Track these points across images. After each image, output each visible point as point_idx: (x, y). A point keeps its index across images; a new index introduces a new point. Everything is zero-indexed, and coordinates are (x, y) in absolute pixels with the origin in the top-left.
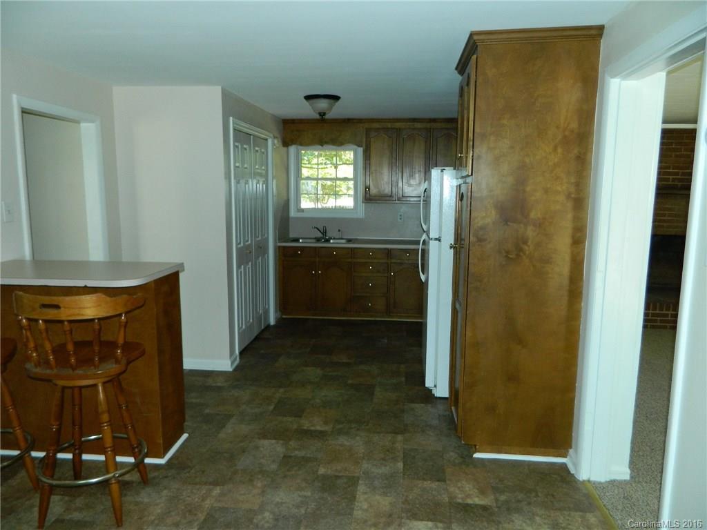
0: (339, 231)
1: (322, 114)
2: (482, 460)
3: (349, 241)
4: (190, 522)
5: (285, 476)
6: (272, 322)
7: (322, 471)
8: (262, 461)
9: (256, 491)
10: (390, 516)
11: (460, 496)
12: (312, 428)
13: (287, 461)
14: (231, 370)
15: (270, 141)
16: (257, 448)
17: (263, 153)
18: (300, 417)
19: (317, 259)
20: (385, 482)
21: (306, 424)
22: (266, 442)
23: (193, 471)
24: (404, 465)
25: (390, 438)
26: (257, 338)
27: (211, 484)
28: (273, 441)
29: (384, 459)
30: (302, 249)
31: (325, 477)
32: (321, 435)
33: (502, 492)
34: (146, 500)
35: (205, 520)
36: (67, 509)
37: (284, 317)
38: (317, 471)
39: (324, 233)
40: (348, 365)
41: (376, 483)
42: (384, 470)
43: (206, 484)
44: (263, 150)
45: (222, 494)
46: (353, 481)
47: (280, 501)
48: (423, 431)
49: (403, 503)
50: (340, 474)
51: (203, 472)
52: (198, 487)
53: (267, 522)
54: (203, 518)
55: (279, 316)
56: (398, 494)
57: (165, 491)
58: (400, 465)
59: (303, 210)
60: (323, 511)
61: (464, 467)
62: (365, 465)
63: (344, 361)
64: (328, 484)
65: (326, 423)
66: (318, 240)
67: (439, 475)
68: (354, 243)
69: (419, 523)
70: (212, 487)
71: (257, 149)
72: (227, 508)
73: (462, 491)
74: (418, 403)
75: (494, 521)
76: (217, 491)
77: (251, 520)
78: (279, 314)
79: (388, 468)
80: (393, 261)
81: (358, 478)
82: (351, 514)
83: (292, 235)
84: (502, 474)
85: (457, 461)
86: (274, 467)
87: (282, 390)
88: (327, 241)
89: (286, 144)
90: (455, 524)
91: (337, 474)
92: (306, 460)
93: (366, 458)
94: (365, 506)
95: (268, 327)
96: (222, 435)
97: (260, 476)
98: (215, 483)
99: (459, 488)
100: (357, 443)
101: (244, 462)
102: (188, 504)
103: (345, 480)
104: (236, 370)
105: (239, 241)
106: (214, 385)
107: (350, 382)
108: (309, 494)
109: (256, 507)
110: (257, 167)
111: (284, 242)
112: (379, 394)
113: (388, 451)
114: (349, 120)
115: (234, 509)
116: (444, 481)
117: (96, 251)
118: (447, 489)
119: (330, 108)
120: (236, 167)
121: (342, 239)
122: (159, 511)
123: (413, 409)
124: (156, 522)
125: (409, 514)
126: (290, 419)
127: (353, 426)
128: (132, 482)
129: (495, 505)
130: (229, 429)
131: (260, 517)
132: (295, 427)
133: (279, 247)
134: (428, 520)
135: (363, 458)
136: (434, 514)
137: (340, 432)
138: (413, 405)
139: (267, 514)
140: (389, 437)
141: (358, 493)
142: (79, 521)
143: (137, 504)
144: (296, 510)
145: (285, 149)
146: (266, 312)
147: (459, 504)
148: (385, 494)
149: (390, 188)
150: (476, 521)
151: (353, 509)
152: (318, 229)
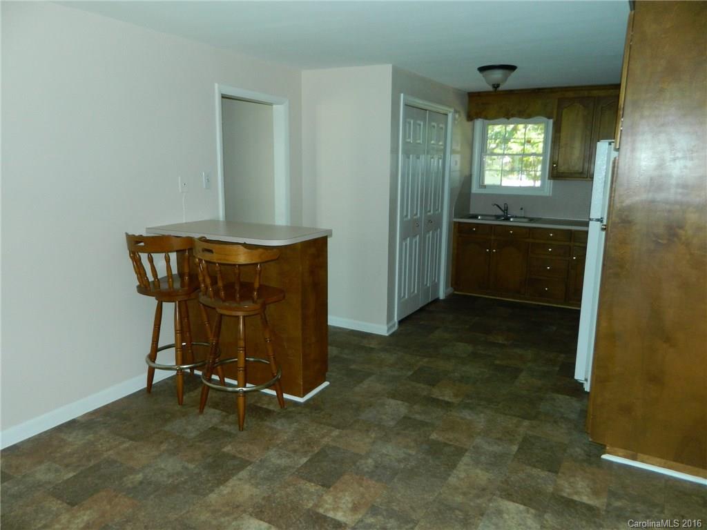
0: (522, 209)
1: (496, 86)
2: (611, 463)
3: (531, 220)
4: (306, 452)
5: (398, 434)
6: (442, 296)
7: (434, 436)
8: (384, 417)
9: (368, 440)
10: (484, 490)
11: (567, 490)
12: (441, 398)
13: (406, 422)
14: (387, 335)
15: (450, 116)
16: (383, 405)
17: (442, 128)
18: (433, 386)
19: (493, 238)
20: (493, 459)
21: (436, 393)
22: (392, 402)
23: (323, 413)
24: (519, 449)
25: (514, 422)
26: (422, 310)
27: (333, 426)
28: (399, 402)
29: (499, 439)
30: (477, 225)
31: (435, 443)
32: (448, 405)
33: (619, 498)
34: (279, 427)
35: (318, 453)
36: (222, 422)
37: (456, 292)
38: (430, 435)
39: (506, 210)
40: (502, 346)
41: (483, 458)
42: (497, 449)
43: (329, 425)
44: (441, 125)
45: (339, 437)
46: (460, 452)
47: (386, 453)
48: (555, 422)
49: (502, 482)
50: (451, 443)
51: (331, 415)
52: (322, 426)
53: (368, 467)
54: (316, 451)
55: (451, 292)
56: (501, 473)
57: (296, 424)
58: (515, 448)
59: (485, 187)
60: (421, 471)
61: (585, 464)
62: (478, 441)
63: (500, 342)
64: (435, 449)
65: (456, 396)
66: (498, 217)
67: (553, 466)
68: (534, 222)
69: (511, 503)
70: (333, 428)
71: (433, 124)
72: (339, 448)
73: (572, 486)
74: (562, 394)
75: (595, 522)
76: (336, 433)
77: (354, 463)
78: (450, 290)
79: (500, 448)
80: (577, 244)
81: (466, 450)
82: (445, 479)
83: (472, 212)
84: (628, 481)
85: (580, 458)
86: (392, 423)
87: (426, 360)
88: (507, 219)
89: (470, 117)
90: (550, 515)
91: (447, 442)
92: (424, 424)
93: (482, 434)
94: (462, 475)
95: (436, 301)
96: (357, 389)
97: (376, 429)
98: (337, 427)
99: (570, 483)
100: (480, 420)
101: (367, 415)
102: (310, 438)
103: (453, 449)
104: (392, 335)
105: (405, 214)
106: (368, 345)
107: (497, 362)
108: (414, 453)
109: (363, 453)
110: (433, 142)
111: (461, 218)
112: (523, 378)
113: (508, 432)
114: (539, 90)
115: (344, 450)
116: (557, 472)
117: (281, 217)
118: (556, 481)
119: (505, 79)
120: (405, 143)
121: (524, 217)
122: (286, 438)
123: (554, 399)
124: (280, 445)
125: (504, 493)
126: (422, 386)
127: (481, 404)
128: (274, 411)
129: (604, 508)
130: (366, 384)
131: (363, 461)
132: (425, 393)
133: (455, 223)
134: (521, 504)
135: (479, 434)
136: (530, 500)
137: (466, 406)
138: (555, 395)
139: (370, 461)
140: (515, 420)
141: (461, 463)
142: (227, 432)
143: (271, 428)
144: (397, 464)
145: (470, 123)
146: (436, 286)
147: (563, 497)
148: (487, 470)
149: (581, 165)
150: (575, 518)
151: (449, 475)
152: (498, 206)
